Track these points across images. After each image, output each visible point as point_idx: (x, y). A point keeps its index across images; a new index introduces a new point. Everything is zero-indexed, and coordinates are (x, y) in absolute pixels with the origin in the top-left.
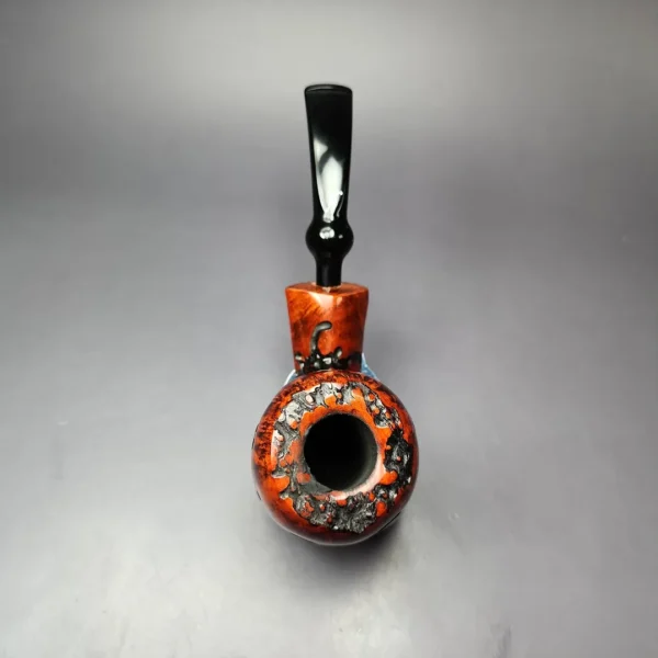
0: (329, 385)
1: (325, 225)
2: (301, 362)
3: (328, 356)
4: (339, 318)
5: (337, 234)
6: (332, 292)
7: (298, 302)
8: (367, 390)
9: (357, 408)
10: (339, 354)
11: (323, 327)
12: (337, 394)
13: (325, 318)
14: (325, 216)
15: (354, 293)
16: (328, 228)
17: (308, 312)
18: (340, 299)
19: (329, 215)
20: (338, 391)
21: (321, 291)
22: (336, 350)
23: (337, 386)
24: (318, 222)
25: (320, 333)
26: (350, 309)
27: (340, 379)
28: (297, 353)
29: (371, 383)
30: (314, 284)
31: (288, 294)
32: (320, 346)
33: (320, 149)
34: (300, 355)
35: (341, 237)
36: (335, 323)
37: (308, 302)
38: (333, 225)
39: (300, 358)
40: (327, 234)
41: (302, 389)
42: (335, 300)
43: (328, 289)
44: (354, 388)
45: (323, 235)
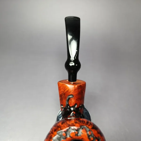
0: (72, 127)
1: (71, 61)
2: (63, 108)
3: (72, 107)
4: (76, 93)
5: (75, 64)
6: (74, 84)
7: (61, 88)
8: (88, 130)
9: (84, 137)
10: (76, 106)
11: (70, 97)
12: (76, 131)
13: (71, 93)
14: (71, 58)
15: (81, 84)
16: (72, 62)
17: (65, 91)
18: (76, 86)
19: (72, 58)
20: (76, 130)
21: (70, 84)
22: (75, 105)
23: (76, 128)
24: (69, 61)
25: (69, 99)
26: (80, 90)
27: (77, 124)
28: (61, 105)
29: (89, 125)
30: (68, 80)
31: (58, 84)
32: (69, 103)
33: (70, 37)
34: (62, 105)
35: (77, 65)
36: (75, 95)
37: (65, 88)
38: (74, 61)
39: (62, 107)
40: (72, 64)
41: (61, 129)
42: (75, 87)
43: (72, 83)
44: (82, 129)
45: (71, 65)
